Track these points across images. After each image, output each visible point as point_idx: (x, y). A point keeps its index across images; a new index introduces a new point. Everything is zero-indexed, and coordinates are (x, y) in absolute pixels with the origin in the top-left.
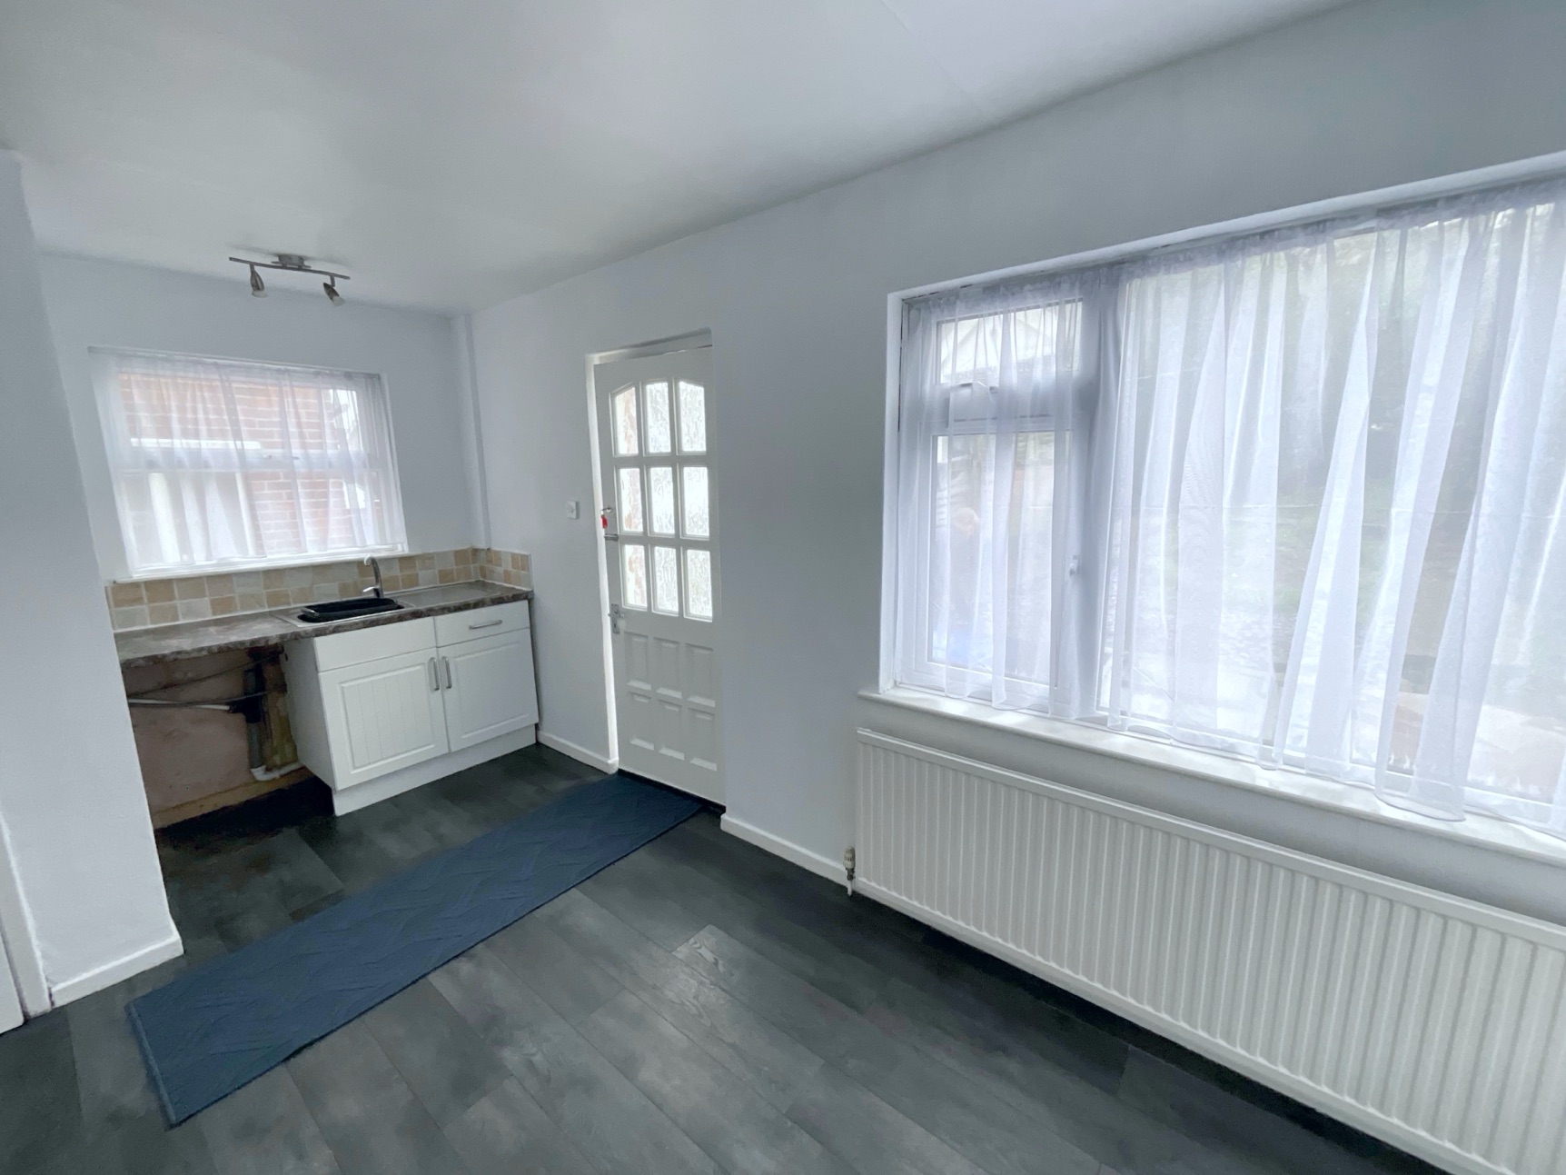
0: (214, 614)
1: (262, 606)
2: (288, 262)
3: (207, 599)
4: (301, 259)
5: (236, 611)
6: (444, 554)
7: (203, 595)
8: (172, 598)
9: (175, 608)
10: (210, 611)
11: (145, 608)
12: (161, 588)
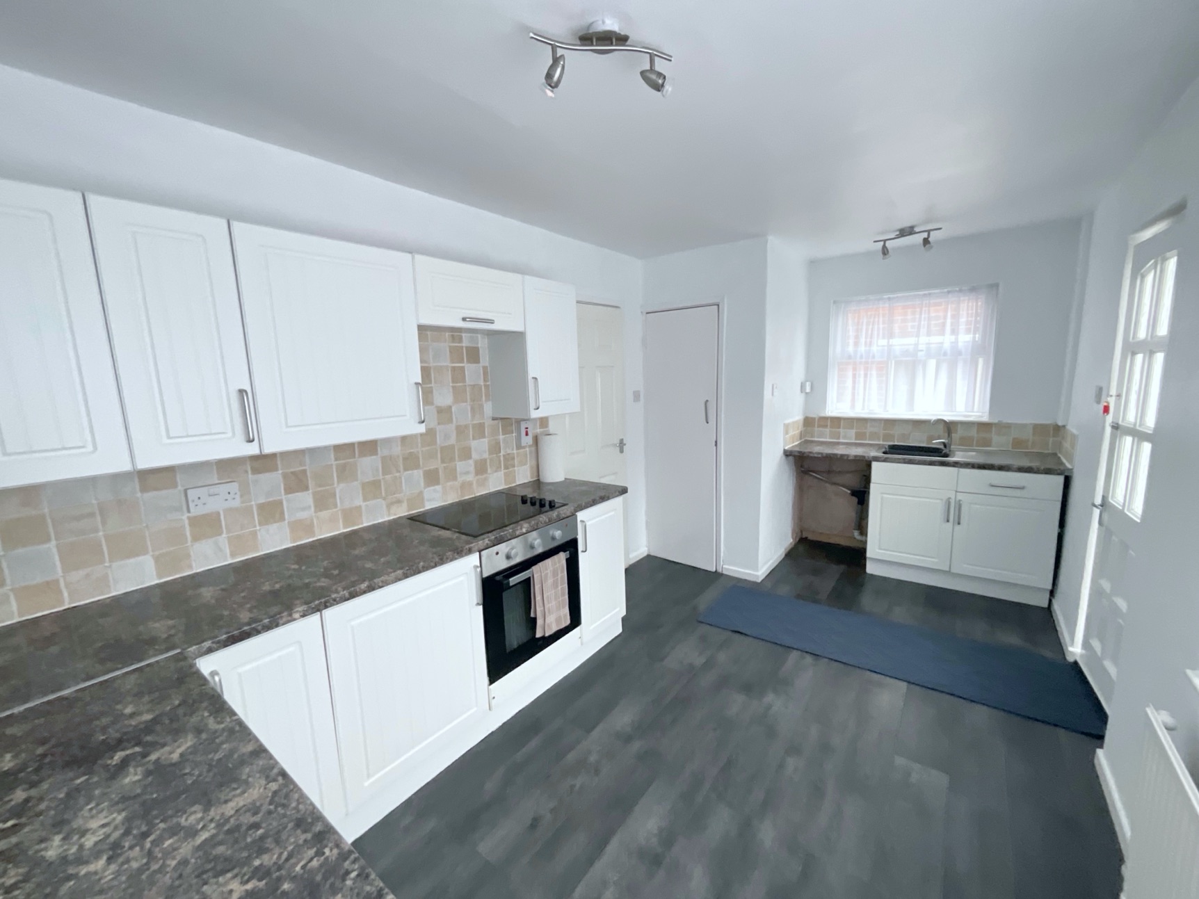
0: (856, 439)
1: (879, 440)
2: (904, 232)
3: (854, 431)
4: (912, 227)
5: (865, 440)
6: (1024, 426)
7: (853, 428)
8: (839, 428)
9: (839, 433)
10: (854, 437)
11: (828, 430)
12: (836, 421)
